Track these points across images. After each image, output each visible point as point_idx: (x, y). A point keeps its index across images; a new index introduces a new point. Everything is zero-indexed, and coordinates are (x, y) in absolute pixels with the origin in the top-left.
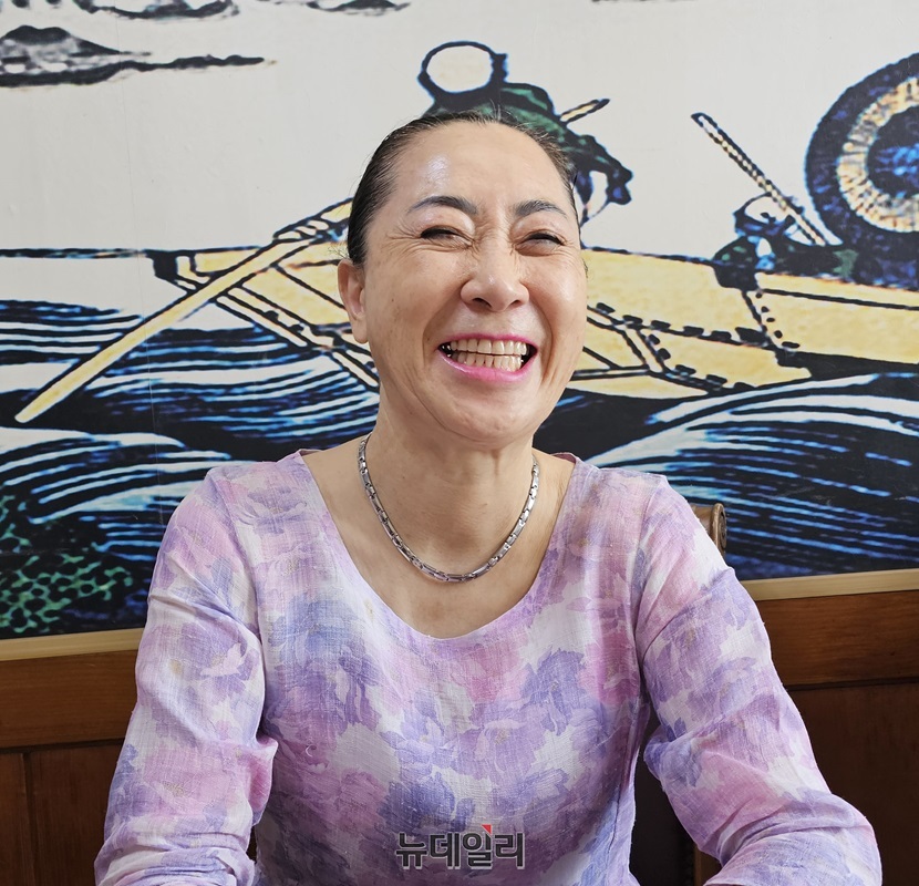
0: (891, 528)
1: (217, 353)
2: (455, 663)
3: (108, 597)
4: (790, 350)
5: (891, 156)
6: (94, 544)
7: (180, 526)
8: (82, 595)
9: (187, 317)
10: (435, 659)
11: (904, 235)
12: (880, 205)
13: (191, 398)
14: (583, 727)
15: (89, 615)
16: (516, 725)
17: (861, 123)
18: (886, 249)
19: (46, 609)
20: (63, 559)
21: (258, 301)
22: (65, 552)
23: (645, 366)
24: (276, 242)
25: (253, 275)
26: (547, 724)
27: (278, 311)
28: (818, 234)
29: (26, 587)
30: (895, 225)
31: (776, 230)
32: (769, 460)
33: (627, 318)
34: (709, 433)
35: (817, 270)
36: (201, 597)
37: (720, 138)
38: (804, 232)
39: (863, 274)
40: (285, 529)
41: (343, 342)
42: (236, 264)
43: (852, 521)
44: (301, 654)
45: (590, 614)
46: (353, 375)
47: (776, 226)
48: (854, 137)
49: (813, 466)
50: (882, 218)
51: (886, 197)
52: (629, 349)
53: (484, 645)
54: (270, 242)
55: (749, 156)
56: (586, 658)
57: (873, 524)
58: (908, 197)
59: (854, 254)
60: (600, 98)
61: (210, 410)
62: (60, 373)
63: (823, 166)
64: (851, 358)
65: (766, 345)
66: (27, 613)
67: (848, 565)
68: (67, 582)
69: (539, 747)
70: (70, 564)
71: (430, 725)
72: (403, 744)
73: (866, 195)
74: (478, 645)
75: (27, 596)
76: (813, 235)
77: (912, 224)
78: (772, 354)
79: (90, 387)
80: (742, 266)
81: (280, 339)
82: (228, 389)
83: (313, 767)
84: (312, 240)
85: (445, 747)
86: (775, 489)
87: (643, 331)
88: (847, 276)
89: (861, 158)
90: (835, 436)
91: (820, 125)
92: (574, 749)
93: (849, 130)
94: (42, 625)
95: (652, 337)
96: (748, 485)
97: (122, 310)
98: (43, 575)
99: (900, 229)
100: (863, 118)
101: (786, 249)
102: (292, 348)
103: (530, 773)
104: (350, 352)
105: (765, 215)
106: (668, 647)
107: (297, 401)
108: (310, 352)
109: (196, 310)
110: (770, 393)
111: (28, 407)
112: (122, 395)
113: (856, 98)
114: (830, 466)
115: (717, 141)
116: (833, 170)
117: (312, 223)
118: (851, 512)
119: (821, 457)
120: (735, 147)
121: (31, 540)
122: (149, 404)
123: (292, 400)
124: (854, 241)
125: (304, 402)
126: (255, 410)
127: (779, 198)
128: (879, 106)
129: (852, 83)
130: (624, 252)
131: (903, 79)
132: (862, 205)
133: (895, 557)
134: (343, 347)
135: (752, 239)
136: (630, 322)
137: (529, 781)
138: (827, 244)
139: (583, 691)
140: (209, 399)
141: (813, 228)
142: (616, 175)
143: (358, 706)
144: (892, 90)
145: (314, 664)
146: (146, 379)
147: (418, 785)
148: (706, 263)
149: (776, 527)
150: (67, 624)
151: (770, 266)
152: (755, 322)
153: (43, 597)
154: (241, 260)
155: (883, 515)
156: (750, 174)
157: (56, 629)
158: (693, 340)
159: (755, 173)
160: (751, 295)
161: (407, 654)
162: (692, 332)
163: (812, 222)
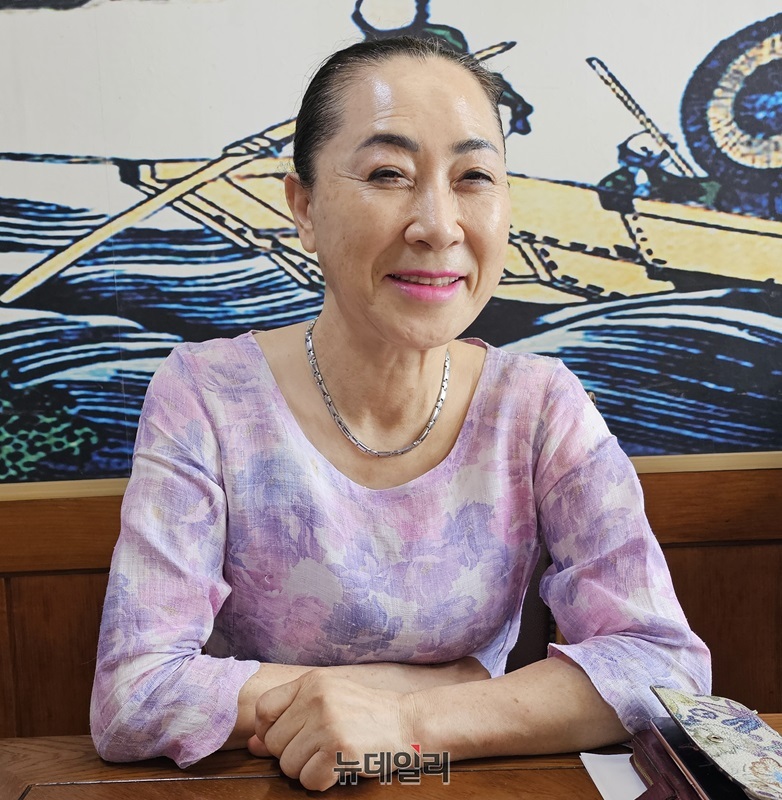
0: (733, 418)
1: (172, 250)
2: (387, 510)
3: (77, 452)
4: (658, 266)
5: (754, 101)
6: (65, 408)
7: (157, 395)
8: (55, 449)
9: (147, 217)
10: (371, 506)
11: (760, 171)
12: (742, 144)
13: (151, 288)
14: (491, 563)
15: (61, 467)
16: (438, 560)
17: (730, 71)
18: (745, 182)
19: (25, 460)
20: (39, 419)
21: (209, 206)
22: (41, 413)
23: (536, 275)
24: (225, 156)
25: (204, 184)
26: (462, 561)
27: (225, 216)
28: (688, 167)
29: (8, 441)
30: (754, 161)
31: (653, 162)
32: (635, 358)
33: (523, 233)
34: (586, 334)
35: (685, 197)
36: (179, 453)
37: (610, 80)
38: (676, 165)
39: (724, 203)
40: (243, 398)
41: (280, 245)
42: (190, 173)
43: (702, 411)
44: (260, 501)
45: (500, 473)
46: (287, 274)
47: (653, 159)
48: (723, 84)
49: (671, 365)
50: (743, 155)
51: (747, 137)
52: (524, 260)
53: (412, 496)
54: (220, 156)
55: (633, 97)
56: (496, 509)
57: (718, 414)
58: (766, 138)
59: (717, 186)
60: (508, 41)
61: (166, 299)
62: (38, 261)
63: (696, 108)
64: (710, 275)
65: (638, 260)
66: (9, 463)
67: (694, 447)
68: (43, 439)
69: (455, 579)
70: (45, 423)
71: (368, 558)
72: (346, 573)
73: (731, 135)
74: (406, 495)
75: (9, 449)
76: (684, 168)
77: (768, 162)
78: (643, 268)
79: (64, 275)
80: (622, 192)
81: (226, 240)
82: (181, 281)
83: (269, 593)
84: (256, 155)
85: (380, 575)
86: (638, 383)
87: (536, 246)
88: (710, 204)
89: (729, 103)
90: (691, 340)
91: (696, 72)
92: (482, 580)
93: (719, 78)
94: (21, 473)
95: (543, 251)
96: (615, 378)
97: (92, 209)
98: (23, 432)
99: (757, 165)
100: (732, 67)
101: (660, 179)
102: (236, 248)
103: (448, 599)
104: (285, 254)
105: (644, 149)
106: (560, 500)
107: (239, 294)
108: (251, 252)
109: (155, 212)
110: (640, 302)
111: (11, 290)
112: (91, 283)
113: (728, 50)
114: (685, 364)
115: (607, 82)
116: (704, 112)
117: (256, 140)
118: (701, 404)
119: (678, 357)
120: (622, 88)
121: (12, 402)
122: (114, 291)
123: (235, 293)
124: (718, 175)
125: (246, 295)
126: (204, 300)
127: (657, 135)
128: (747, 58)
129: (725, 36)
130: (523, 176)
131: (769, 35)
132: (726, 143)
133: (734, 442)
134: (280, 249)
135: (632, 169)
136: (525, 237)
137: (447, 605)
138: (695, 176)
139: (492, 536)
140: (165, 289)
141: (684, 162)
142: (519, 109)
143: (308, 544)
144: (758, 44)
145: (271, 510)
146: (111, 270)
147: (357, 605)
148: (592, 188)
149: (637, 414)
150: (42, 473)
151: (646, 193)
152: (631, 240)
153: (23, 450)
154: (195, 170)
155: (727, 407)
156: (634, 113)
157: (32, 477)
158: (578, 255)
159: (637, 112)
160: (629, 217)
161: (348, 501)
162: (577, 247)
163: (684, 157)
